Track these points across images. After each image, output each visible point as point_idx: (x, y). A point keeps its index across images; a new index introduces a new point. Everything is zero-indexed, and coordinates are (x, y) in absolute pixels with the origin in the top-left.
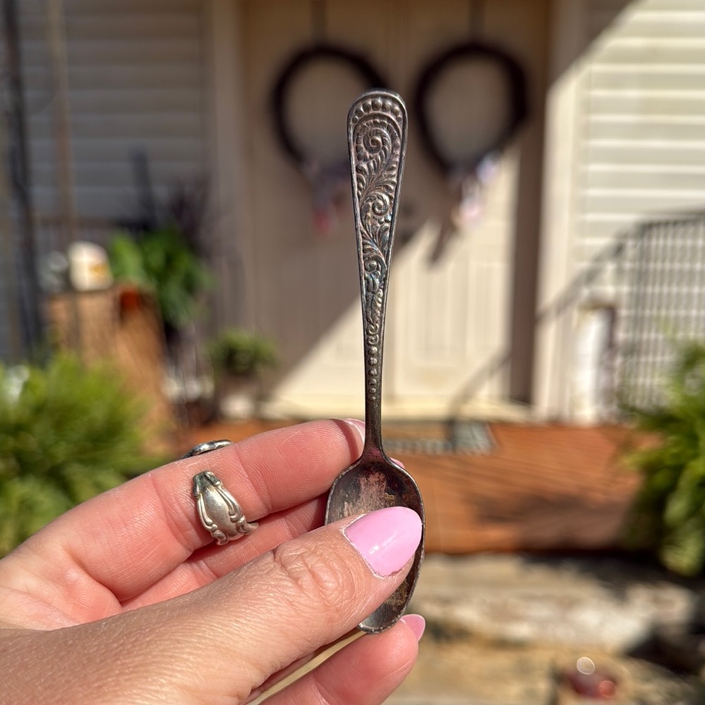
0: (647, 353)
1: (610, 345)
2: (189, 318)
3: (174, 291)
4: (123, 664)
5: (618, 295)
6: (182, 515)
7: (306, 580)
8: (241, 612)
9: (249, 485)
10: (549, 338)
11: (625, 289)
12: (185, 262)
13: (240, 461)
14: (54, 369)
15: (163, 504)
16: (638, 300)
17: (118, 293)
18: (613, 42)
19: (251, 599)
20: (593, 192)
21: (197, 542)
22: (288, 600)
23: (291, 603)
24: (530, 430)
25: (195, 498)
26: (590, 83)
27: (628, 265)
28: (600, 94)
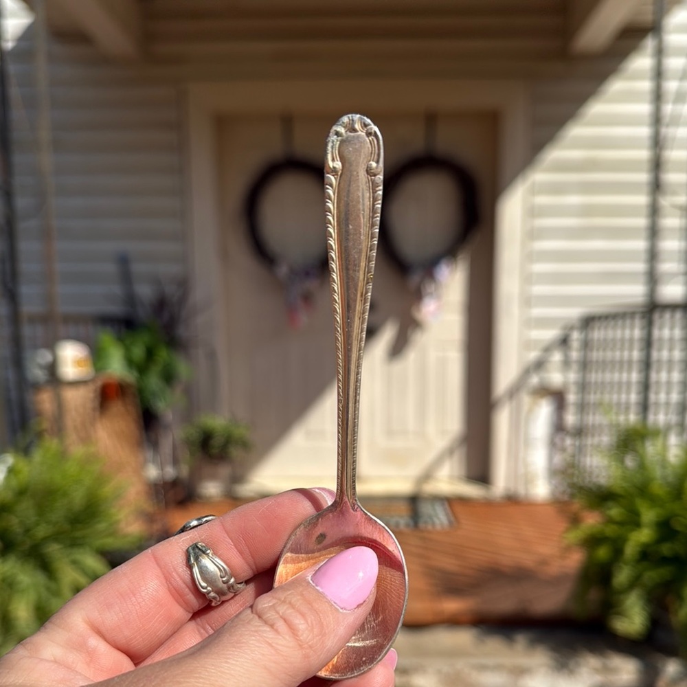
0: (593, 436)
1: (559, 427)
2: (167, 406)
3: (153, 381)
5: (566, 385)
6: (180, 582)
7: (280, 625)
8: (230, 654)
9: (235, 551)
10: (503, 421)
11: (573, 376)
12: (163, 354)
13: (225, 531)
14: (38, 456)
15: (163, 574)
16: (583, 387)
17: (99, 383)
18: (555, 154)
19: (237, 643)
20: (538, 289)
21: (195, 603)
22: (267, 642)
23: (270, 645)
24: (488, 504)
25: (190, 567)
26: (534, 190)
27: (575, 355)
28: (542, 200)
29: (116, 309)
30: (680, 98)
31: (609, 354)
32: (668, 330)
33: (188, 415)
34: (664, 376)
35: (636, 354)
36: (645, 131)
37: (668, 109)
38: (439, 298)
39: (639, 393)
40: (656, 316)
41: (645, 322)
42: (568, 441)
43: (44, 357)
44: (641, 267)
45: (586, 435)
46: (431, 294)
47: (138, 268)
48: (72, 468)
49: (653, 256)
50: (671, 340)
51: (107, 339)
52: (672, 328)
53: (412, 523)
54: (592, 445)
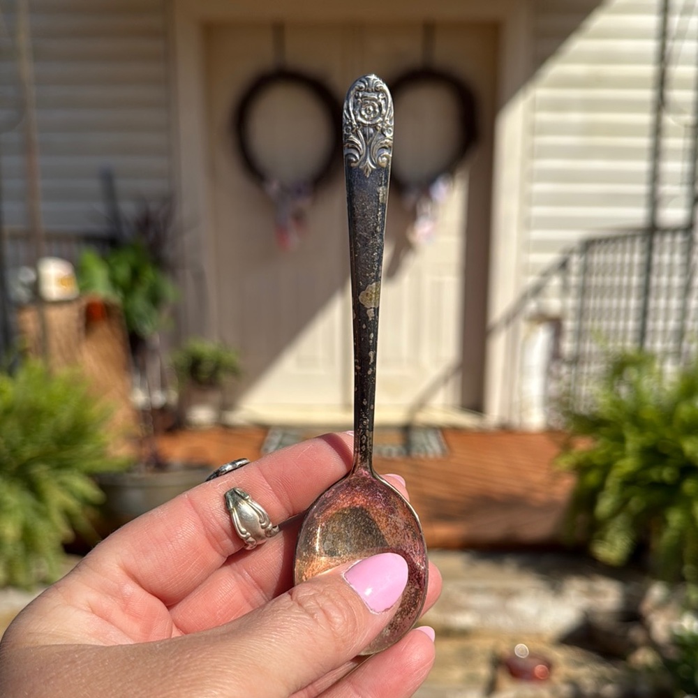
0: (589, 364)
1: (555, 355)
2: (154, 329)
3: (139, 303)
4: (182, 678)
5: (563, 310)
6: (219, 528)
9: (273, 496)
10: (498, 348)
11: (571, 302)
12: (149, 274)
13: (264, 476)
14: (22, 376)
15: (202, 520)
16: (581, 313)
17: (84, 303)
18: (556, 69)
20: (538, 211)
24: (482, 433)
25: (229, 512)
26: (536, 107)
27: (573, 280)
28: (544, 117)
29: (100, 228)
30: (688, 10)
31: (608, 280)
32: (669, 255)
33: (176, 338)
34: (662, 302)
35: (635, 280)
36: (651, 46)
37: (675, 21)
38: (434, 219)
39: (637, 320)
40: (657, 240)
41: (645, 245)
42: (564, 370)
43: (27, 275)
44: (642, 189)
45: (583, 363)
46: (426, 214)
47: (122, 184)
48: (57, 388)
49: (655, 177)
50: (671, 265)
51: (91, 258)
52: (672, 253)
53: (404, 452)
54: (588, 374)
